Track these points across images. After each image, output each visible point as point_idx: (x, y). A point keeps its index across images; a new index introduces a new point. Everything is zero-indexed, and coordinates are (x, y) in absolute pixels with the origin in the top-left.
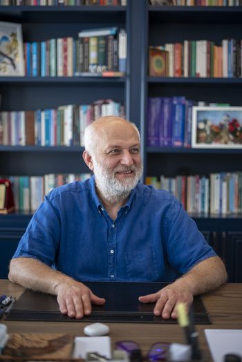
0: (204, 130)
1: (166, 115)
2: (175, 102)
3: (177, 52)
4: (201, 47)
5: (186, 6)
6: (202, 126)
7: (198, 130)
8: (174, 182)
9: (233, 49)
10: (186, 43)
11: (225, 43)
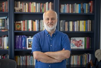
0: (30, 44)
1: (20, 40)
2: (23, 37)
3: (24, 23)
4: (30, 22)
5: (26, 12)
6: (30, 43)
7: (29, 44)
8: (23, 57)
9: (38, 22)
10: (26, 21)
11: (36, 21)
